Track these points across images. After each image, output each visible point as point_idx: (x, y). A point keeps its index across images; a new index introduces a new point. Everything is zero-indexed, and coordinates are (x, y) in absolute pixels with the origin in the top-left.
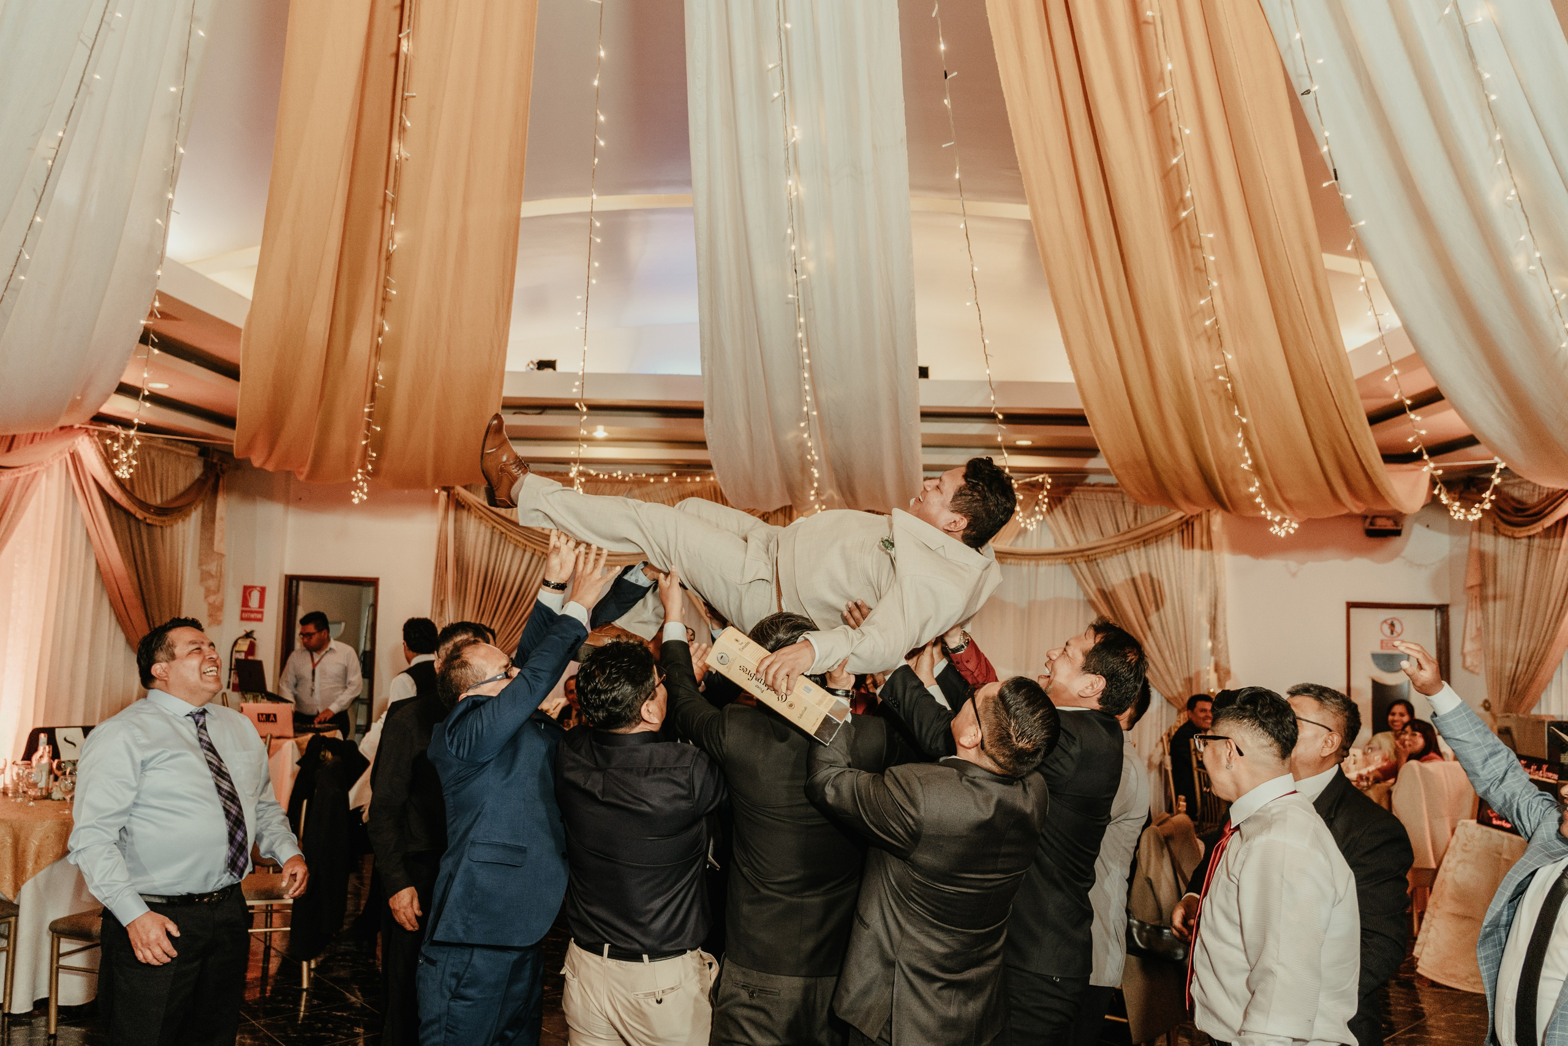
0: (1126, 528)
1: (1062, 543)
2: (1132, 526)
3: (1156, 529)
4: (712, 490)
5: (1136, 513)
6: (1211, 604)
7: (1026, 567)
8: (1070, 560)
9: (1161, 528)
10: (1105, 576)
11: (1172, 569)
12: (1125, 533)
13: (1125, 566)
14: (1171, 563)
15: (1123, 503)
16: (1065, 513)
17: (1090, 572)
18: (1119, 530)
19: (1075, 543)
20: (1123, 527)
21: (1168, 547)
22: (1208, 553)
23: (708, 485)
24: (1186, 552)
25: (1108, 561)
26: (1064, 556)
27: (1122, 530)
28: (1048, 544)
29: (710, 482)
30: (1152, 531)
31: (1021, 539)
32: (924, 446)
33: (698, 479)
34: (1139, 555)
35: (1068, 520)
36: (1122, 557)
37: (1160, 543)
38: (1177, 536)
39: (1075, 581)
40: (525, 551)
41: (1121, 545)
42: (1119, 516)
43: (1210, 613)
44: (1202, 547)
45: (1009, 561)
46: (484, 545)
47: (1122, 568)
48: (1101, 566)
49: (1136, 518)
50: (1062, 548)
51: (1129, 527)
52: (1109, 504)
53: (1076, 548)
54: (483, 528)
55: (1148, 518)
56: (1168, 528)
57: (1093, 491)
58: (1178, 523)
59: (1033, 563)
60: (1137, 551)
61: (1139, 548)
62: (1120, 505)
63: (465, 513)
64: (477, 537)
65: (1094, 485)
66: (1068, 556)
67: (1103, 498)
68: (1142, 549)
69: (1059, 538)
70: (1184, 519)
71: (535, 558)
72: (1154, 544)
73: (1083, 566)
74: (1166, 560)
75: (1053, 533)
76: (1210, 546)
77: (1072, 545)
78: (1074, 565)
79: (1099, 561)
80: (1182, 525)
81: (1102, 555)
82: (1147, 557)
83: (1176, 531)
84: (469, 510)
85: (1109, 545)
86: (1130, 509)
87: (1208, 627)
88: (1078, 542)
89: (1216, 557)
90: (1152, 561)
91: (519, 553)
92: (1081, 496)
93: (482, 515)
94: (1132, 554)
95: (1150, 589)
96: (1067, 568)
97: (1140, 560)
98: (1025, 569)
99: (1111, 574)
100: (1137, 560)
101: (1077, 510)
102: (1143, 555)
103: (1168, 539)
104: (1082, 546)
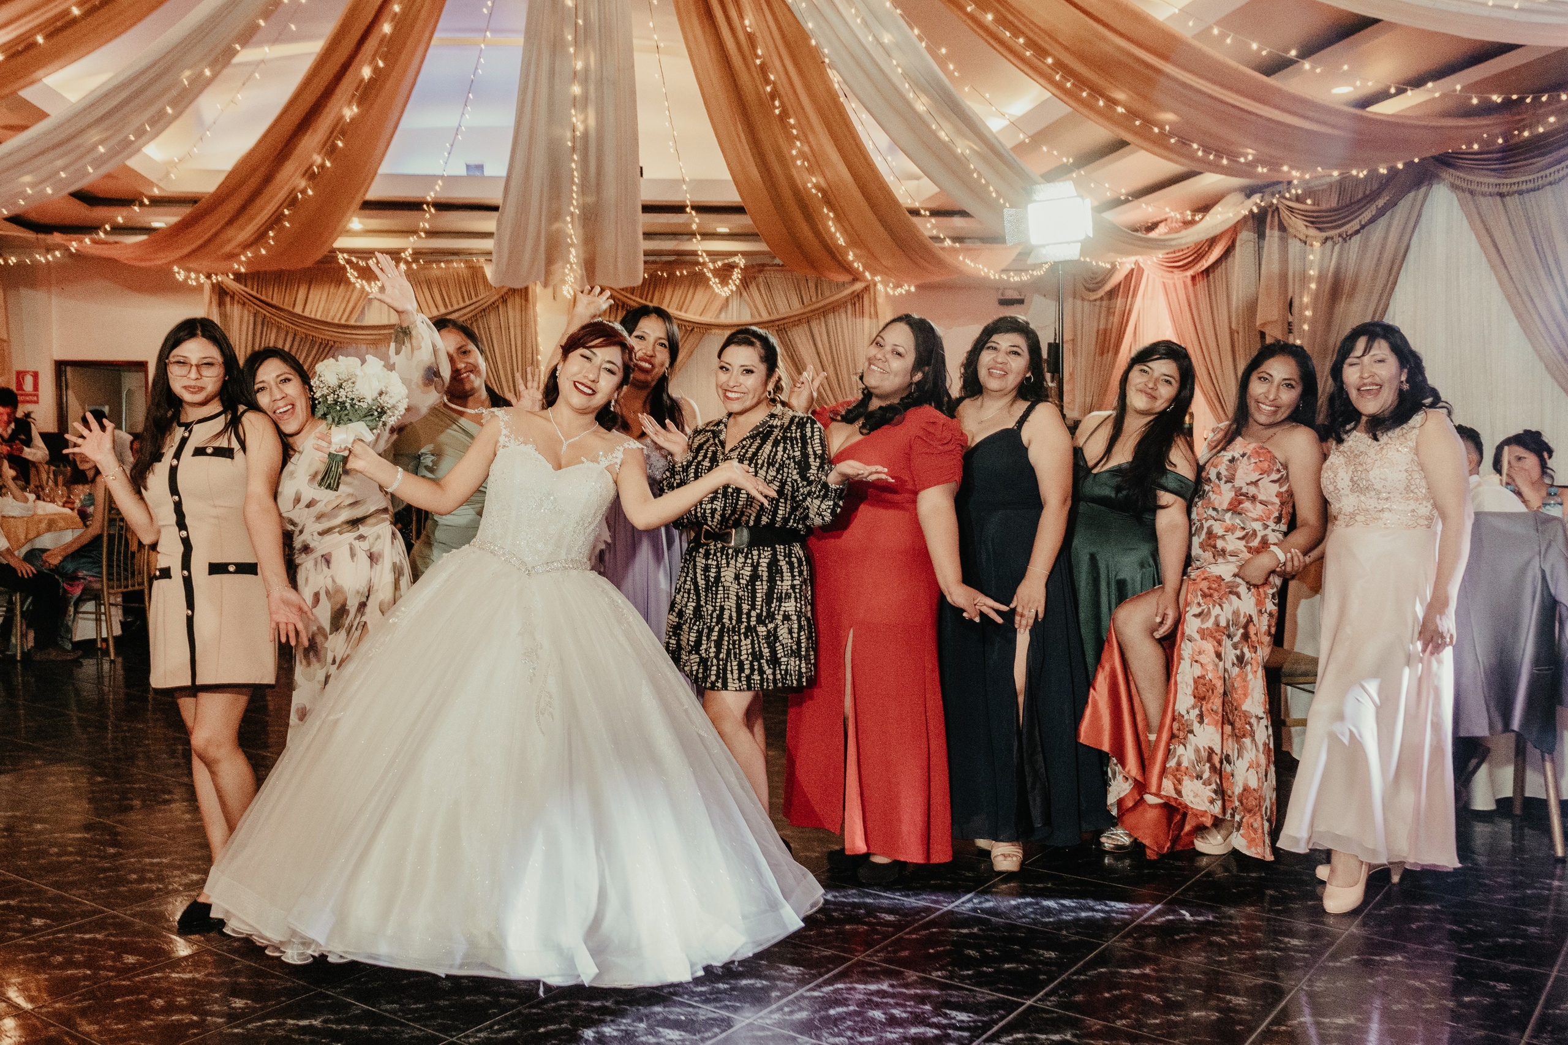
0: (809, 301)
1: (755, 315)
2: (814, 299)
3: (834, 302)
5: (816, 287)
9: (837, 300)
10: (792, 342)
11: (847, 337)
12: (807, 306)
14: (845, 331)
15: (806, 280)
16: (759, 290)
18: (803, 304)
20: (807, 301)
21: (843, 316)
22: (874, 320)
24: (858, 320)
25: (795, 329)
27: (805, 303)
30: (830, 304)
32: (644, 234)
33: (443, 265)
34: (820, 324)
35: (761, 295)
36: (806, 326)
37: (837, 314)
40: (286, 335)
41: (806, 316)
42: (803, 293)
45: (713, 331)
46: (248, 328)
47: (806, 335)
48: (789, 333)
49: (817, 293)
50: (758, 319)
51: (811, 301)
52: (795, 282)
53: (768, 319)
54: (246, 312)
55: (827, 293)
56: (843, 301)
57: (782, 270)
58: (851, 296)
60: (818, 321)
61: (819, 319)
62: (804, 282)
63: (228, 299)
67: (790, 276)
68: (822, 319)
69: (754, 311)
70: (856, 293)
71: (298, 339)
72: (833, 315)
74: (842, 328)
75: (749, 304)
77: (765, 317)
79: (787, 329)
80: (854, 298)
81: (790, 325)
82: (827, 326)
83: (850, 303)
84: (232, 298)
85: (795, 316)
86: (811, 285)
88: (768, 313)
90: (831, 329)
91: (283, 335)
92: (771, 275)
93: (246, 299)
94: (814, 325)
95: (828, 351)
97: (821, 329)
99: (797, 340)
100: (818, 328)
101: (768, 287)
102: (823, 324)
103: (842, 310)
104: (773, 318)
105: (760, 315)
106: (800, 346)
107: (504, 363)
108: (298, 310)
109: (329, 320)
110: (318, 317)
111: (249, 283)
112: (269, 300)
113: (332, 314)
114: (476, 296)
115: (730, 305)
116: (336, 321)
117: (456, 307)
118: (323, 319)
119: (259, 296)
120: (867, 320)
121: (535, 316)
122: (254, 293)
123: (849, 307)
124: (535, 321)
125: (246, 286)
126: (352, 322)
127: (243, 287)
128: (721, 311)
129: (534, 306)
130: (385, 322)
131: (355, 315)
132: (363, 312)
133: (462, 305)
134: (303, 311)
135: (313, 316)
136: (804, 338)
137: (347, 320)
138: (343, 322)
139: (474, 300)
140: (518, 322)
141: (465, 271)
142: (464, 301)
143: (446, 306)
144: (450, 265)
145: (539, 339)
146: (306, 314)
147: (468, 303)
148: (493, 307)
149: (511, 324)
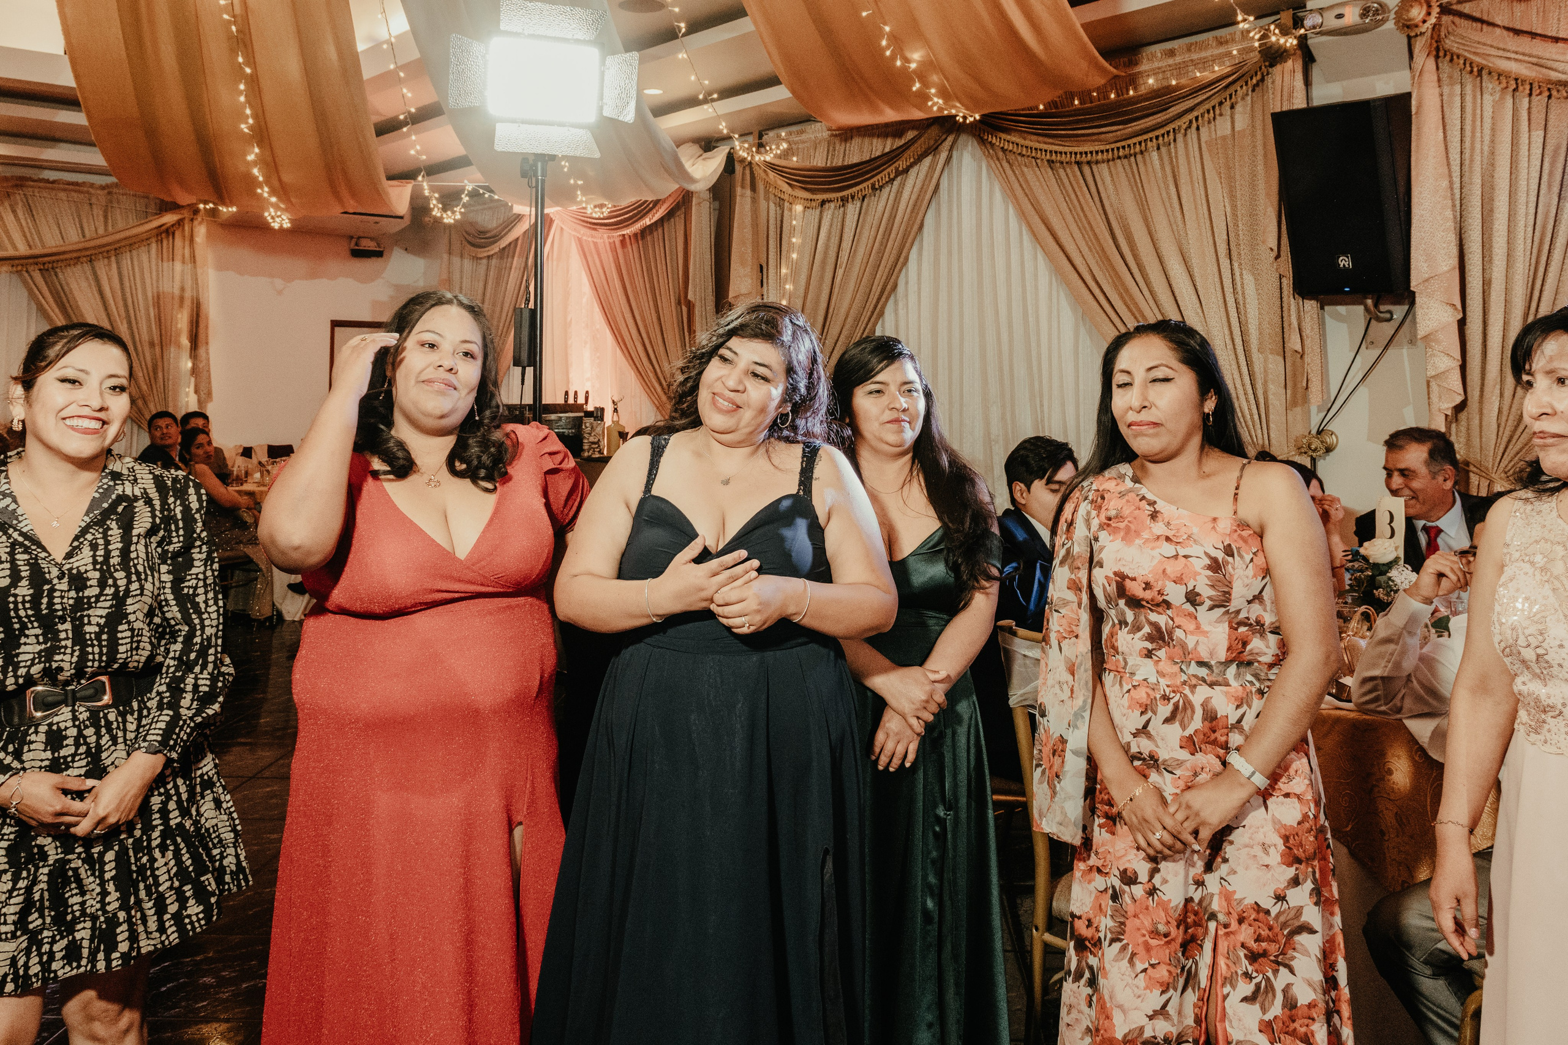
1: (9, 247)
2: (101, 231)
3: (130, 237)
8: (19, 268)
16: (14, 212)
17: (46, 283)
18: (84, 236)
25: (69, 271)
30: (125, 239)
34: (109, 265)
35: (16, 217)
36: (87, 267)
37: (134, 253)
39: (26, 294)
42: (85, 221)
47: (87, 279)
55: (121, 225)
57: (53, 189)
60: (106, 261)
61: (109, 258)
65: (54, 182)
66: (17, 262)
67: (65, 198)
68: (113, 259)
72: (128, 254)
74: (142, 274)
77: (23, 249)
79: (58, 270)
81: (60, 264)
82: (119, 268)
85: (70, 252)
88: (30, 247)
89: (199, 271)
90: (125, 273)
94: (101, 266)
95: (121, 304)
96: (15, 277)
99: (74, 286)
100: (107, 271)
101: (30, 210)
102: (114, 265)
105: (15, 248)
106: (76, 293)
120: (178, 266)
123: (154, 245)
136: (84, 284)
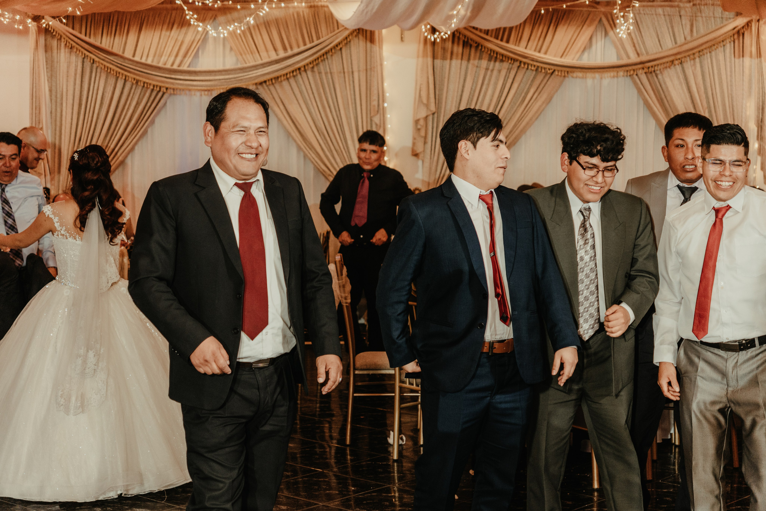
0: (683, 40)
4: (296, 16)
5: (692, 26)
6: (758, 109)
7: (591, 80)
9: (715, 38)
10: (663, 86)
11: (724, 77)
12: (680, 46)
13: (681, 76)
14: (723, 72)
15: (680, 16)
19: (636, 55)
20: (680, 40)
21: (721, 57)
22: (755, 61)
23: (291, 11)
24: (737, 60)
26: (627, 68)
27: (679, 43)
28: (612, 59)
29: (294, 7)
31: (586, 55)
33: (283, 5)
38: (729, 47)
41: (679, 57)
43: (758, 117)
44: (751, 56)
46: (76, 74)
48: (660, 77)
49: (692, 31)
50: (625, 61)
51: (685, 39)
52: (667, 17)
53: (638, 60)
54: (73, 58)
56: (721, 39)
58: (731, 33)
59: (597, 75)
62: (677, 20)
63: (55, 43)
64: (68, 67)
69: (622, 52)
70: (736, 30)
71: (128, 85)
73: (644, 77)
76: (759, 54)
78: (635, 76)
80: (734, 35)
83: (728, 41)
84: (59, 40)
86: (686, 22)
87: (756, 129)
91: (112, 81)
92: (642, 12)
93: (74, 44)
97: (695, 69)
98: (589, 82)
103: (721, 49)
104: (644, 58)
107: (346, 109)
108: (128, 54)
109: (160, 65)
110: (149, 62)
111: (77, 26)
112: (98, 44)
113: (163, 59)
114: (318, 38)
115: (594, 47)
116: (168, 66)
117: (296, 50)
118: (155, 64)
119: (87, 39)
121: (381, 59)
122: (82, 36)
124: (381, 65)
125: (73, 28)
126: (185, 67)
127: (71, 30)
128: (585, 49)
129: (381, 48)
130: (220, 67)
131: (188, 60)
132: (196, 55)
133: (303, 48)
134: (134, 56)
135: (143, 61)
137: (179, 66)
138: (175, 67)
139: (316, 42)
140: (362, 66)
141: (307, 11)
142: (305, 44)
143: (285, 49)
144: (290, 5)
145: (385, 85)
146: (137, 58)
147: (309, 46)
148: (337, 48)
149: (355, 68)
